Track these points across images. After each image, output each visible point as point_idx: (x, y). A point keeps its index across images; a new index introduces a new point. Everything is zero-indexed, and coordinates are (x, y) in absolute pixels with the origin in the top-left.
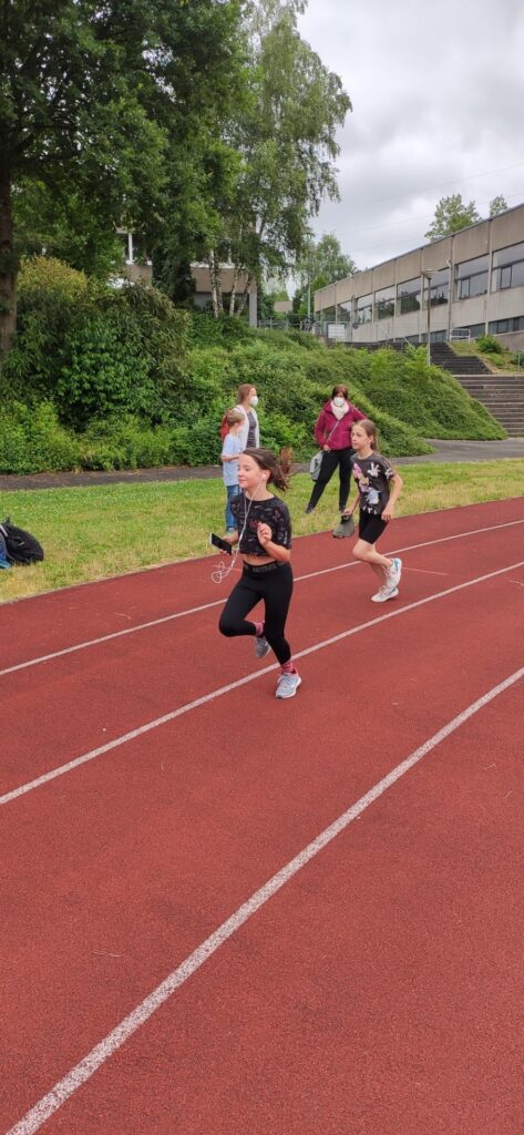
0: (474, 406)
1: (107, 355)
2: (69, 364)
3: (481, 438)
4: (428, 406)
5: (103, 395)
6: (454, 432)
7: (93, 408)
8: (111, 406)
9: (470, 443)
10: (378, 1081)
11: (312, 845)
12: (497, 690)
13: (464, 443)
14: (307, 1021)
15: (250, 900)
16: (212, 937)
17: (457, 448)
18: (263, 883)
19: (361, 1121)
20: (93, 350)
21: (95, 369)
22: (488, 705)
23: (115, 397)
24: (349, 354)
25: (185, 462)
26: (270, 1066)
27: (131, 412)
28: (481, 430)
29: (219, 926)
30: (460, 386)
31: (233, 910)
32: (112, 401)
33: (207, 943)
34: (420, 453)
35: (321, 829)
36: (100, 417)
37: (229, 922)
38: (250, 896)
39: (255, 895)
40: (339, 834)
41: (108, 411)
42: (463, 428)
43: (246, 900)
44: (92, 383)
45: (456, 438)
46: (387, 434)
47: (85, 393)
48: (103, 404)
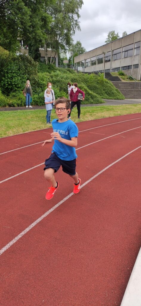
0: (116, 90)
1: (15, 74)
2: (4, 76)
3: (118, 99)
4: (104, 90)
5: (14, 86)
6: (111, 97)
7: (12, 89)
8: (16, 89)
9: (115, 100)
10: (72, 255)
11: (62, 201)
12: (114, 163)
13: (113, 100)
14: (56, 241)
15: (45, 214)
16: (34, 223)
17: (111, 102)
18: (48, 210)
19: (67, 264)
20: (11, 73)
21: (12, 78)
22: (111, 167)
23: (17, 86)
24: (83, 75)
25: (37, 105)
26: (46, 252)
28: (118, 97)
29: (36, 220)
30: (113, 85)
31: (40, 216)
32: (17, 87)
33: (33, 224)
34: (101, 103)
35: (65, 197)
36: (13, 92)
37: (39, 219)
38: (45, 213)
39: (46, 213)
40: (69, 198)
41: (16, 90)
42: (114, 96)
43: (44, 214)
44: (11, 82)
45: (111, 99)
46: (92, 97)
47: (9, 85)
48: (14, 88)
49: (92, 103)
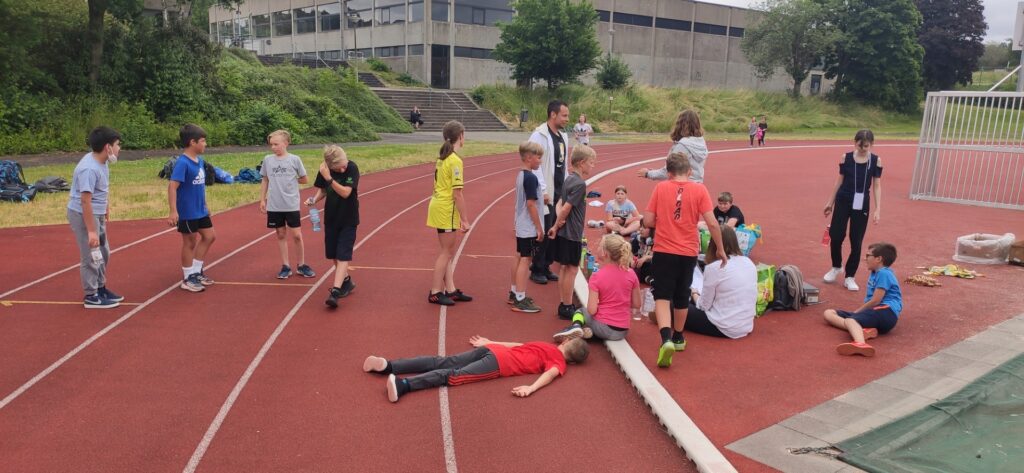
0: (391, 111)
1: (179, 71)
2: (153, 77)
3: (399, 132)
4: (362, 109)
5: (177, 98)
6: (382, 128)
7: (169, 108)
8: (183, 106)
9: (393, 134)
13: (389, 134)
17: (391, 137)
20: (169, 68)
21: (170, 81)
23: (185, 100)
25: (237, 143)
27: (196, 109)
28: (399, 127)
30: (377, 96)
32: (186, 103)
34: (375, 139)
36: (176, 114)
41: (180, 109)
42: (388, 125)
44: (170, 90)
45: (384, 131)
46: (355, 127)
47: (164, 96)
48: (176, 104)
49: (355, 140)
